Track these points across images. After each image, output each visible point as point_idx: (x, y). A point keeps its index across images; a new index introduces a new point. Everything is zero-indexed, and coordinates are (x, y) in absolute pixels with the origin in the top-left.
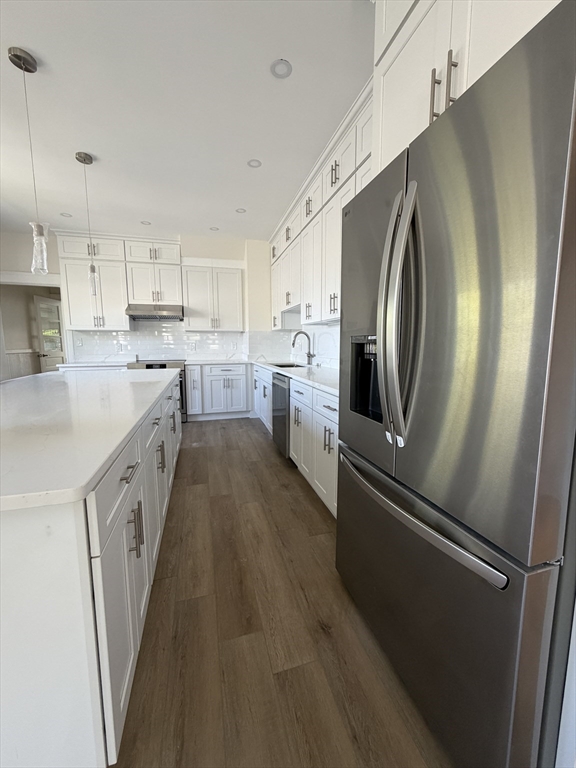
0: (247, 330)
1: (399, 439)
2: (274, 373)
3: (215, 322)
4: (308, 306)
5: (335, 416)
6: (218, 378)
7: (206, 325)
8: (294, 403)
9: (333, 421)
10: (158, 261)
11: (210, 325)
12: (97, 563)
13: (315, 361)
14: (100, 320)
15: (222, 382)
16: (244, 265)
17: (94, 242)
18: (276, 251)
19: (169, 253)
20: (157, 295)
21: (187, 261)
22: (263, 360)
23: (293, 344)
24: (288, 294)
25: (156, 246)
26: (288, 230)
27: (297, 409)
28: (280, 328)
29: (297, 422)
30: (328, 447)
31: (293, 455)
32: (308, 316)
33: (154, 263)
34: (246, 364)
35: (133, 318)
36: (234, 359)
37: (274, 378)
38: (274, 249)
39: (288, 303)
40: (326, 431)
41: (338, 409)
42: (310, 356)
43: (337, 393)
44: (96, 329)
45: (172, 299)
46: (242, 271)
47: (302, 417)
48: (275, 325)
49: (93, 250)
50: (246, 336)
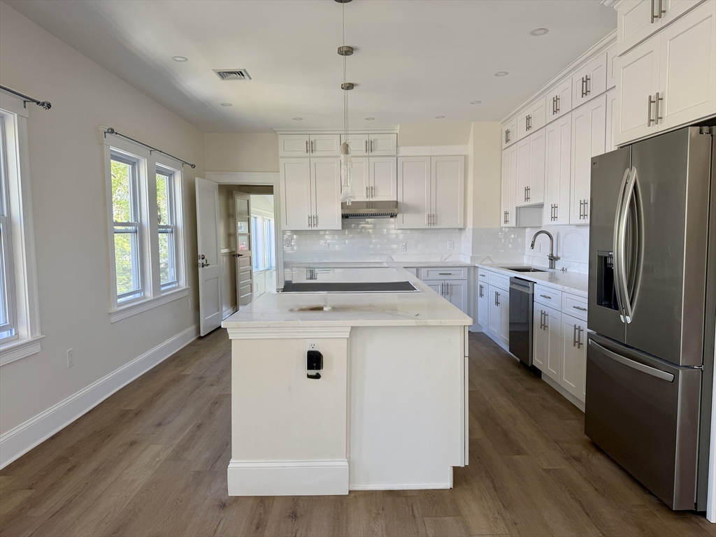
0: (470, 226)
1: (628, 317)
2: (511, 278)
3: (432, 218)
4: (554, 207)
5: (585, 315)
6: (435, 283)
7: (422, 222)
8: (538, 308)
9: (582, 319)
10: (374, 153)
11: (426, 222)
12: (467, 359)
13: (559, 265)
14: (313, 220)
15: (440, 287)
16: (469, 149)
17: (312, 138)
18: (510, 135)
19: (385, 143)
20: (371, 190)
21: (404, 151)
22: (490, 262)
23: (532, 245)
24: (527, 189)
25: (372, 137)
26: (528, 118)
27: (544, 314)
28: (514, 225)
29: (544, 326)
30: (578, 343)
31: (537, 362)
32: (554, 218)
33: (369, 156)
34: (469, 267)
35: (345, 217)
36: (451, 260)
37: (512, 283)
38: (508, 132)
39: (527, 199)
40: (575, 329)
41: (587, 309)
42: (553, 259)
43: (586, 294)
44: (310, 229)
45: (385, 194)
46: (466, 157)
47: (549, 321)
48: (506, 221)
49: (310, 147)
50: (468, 234)
